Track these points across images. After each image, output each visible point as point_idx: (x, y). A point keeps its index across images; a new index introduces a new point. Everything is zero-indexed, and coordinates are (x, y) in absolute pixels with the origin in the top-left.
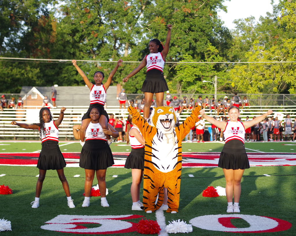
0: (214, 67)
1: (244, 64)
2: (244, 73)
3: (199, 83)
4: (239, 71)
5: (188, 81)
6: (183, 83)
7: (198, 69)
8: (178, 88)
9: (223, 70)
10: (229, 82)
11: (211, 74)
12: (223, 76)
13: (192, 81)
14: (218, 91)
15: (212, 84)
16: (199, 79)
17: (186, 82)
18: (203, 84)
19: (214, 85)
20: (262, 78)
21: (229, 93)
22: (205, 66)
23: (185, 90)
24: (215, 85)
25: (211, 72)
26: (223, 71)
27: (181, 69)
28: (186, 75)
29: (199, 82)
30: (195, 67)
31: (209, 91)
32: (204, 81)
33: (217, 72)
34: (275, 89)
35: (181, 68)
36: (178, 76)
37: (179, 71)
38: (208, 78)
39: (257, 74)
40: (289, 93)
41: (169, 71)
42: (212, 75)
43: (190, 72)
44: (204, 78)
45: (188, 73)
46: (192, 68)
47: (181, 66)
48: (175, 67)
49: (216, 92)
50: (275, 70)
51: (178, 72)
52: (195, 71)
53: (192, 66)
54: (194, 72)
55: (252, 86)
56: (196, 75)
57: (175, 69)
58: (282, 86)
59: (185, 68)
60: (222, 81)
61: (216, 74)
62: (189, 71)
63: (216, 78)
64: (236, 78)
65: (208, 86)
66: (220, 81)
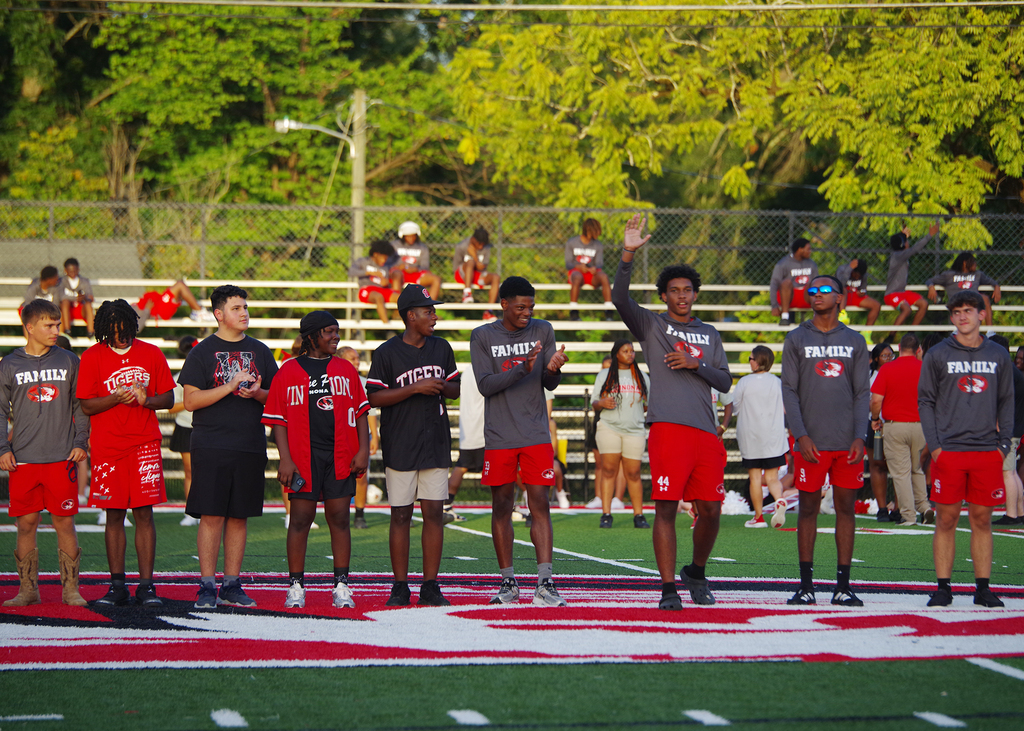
0: (344, 36)
1: (539, 20)
2: (540, 78)
3: (251, 137)
4: (511, 61)
5: (180, 120)
6: (146, 131)
7: (247, 47)
8: (118, 165)
9: (406, 52)
10: (446, 130)
11: (324, 79)
12: (405, 93)
13: (207, 125)
14: (369, 184)
15: (334, 142)
16: (249, 109)
17: (166, 125)
18: (278, 145)
19: (346, 150)
20: (655, 110)
21: (439, 202)
22: (285, 26)
23: (162, 177)
24: (356, 151)
25: (330, 68)
26: (405, 64)
27: (137, 44)
28: (167, 83)
29: (253, 131)
30: (222, 35)
31: (316, 188)
32: (286, 124)
33: (363, 68)
34: (736, 179)
35: (134, 36)
36: (114, 88)
37: (122, 53)
38: (309, 104)
39: (624, 83)
40: (821, 202)
41: (55, 56)
42: (333, 86)
43: (196, 63)
44: (284, 101)
45: (181, 68)
46: (211, 39)
47: (135, 26)
48: (95, 30)
49: (357, 197)
50: (736, 55)
51: (115, 60)
52: (224, 58)
53: (209, 23)
54: (220, 65)
55: (588, 160)
56: (229, 86)
57: (98, 41)
58: (773, 157)
59: (165, 35)
60: (399, 124)
61: (362, 77)
62: (183, 59)
63: (358, 107)
64: (490, 107)
65: (309, 153)
66: (384, 125)
